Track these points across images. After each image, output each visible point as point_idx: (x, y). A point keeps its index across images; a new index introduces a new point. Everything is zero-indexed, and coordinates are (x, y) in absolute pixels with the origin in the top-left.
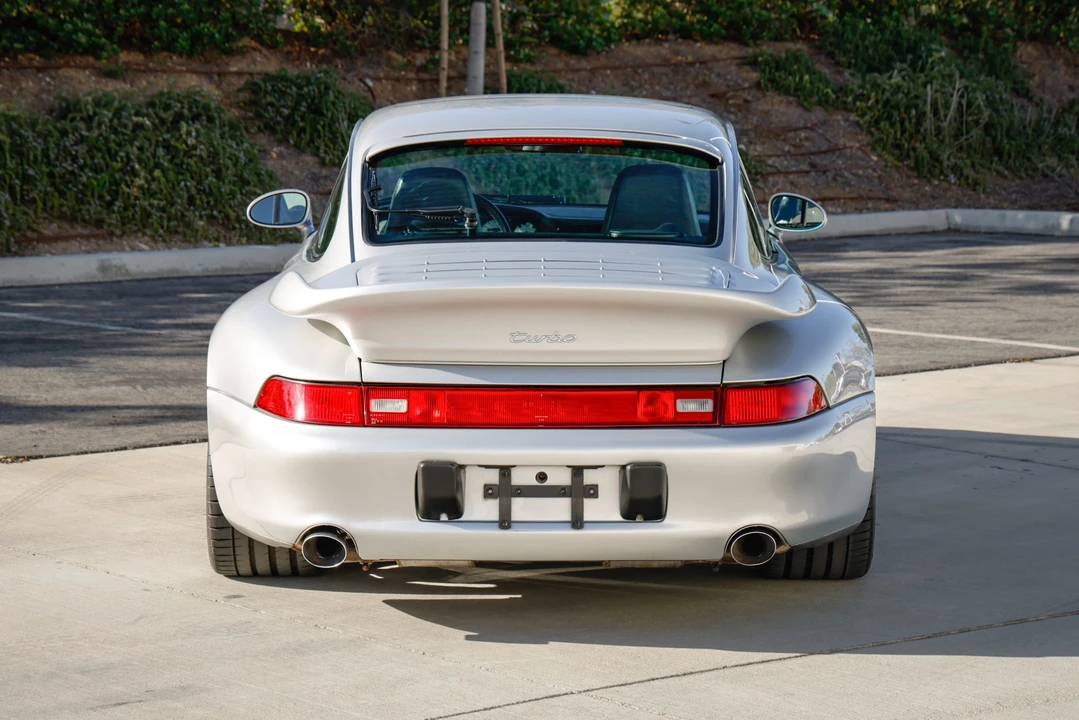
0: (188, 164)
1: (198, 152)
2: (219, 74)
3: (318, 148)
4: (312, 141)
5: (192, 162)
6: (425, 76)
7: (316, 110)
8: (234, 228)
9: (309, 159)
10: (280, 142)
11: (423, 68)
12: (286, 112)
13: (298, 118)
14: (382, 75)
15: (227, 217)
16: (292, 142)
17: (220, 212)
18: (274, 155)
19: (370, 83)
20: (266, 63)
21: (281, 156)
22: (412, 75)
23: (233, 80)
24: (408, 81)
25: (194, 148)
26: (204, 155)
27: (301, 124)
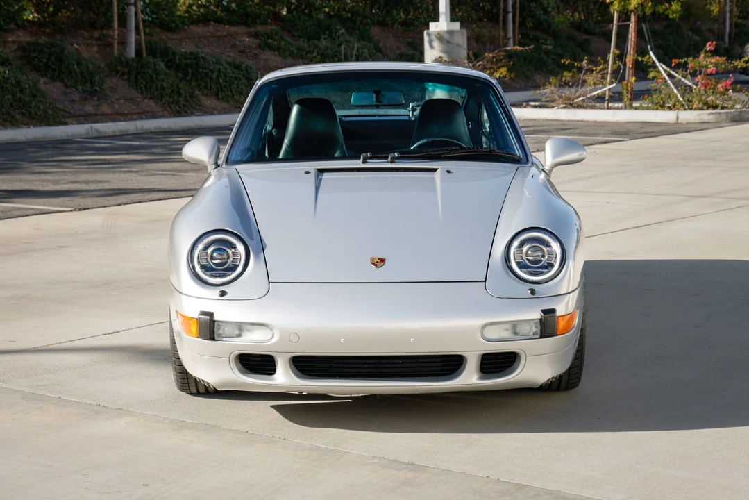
0: (6, 87)
1: (10, 81)
2: (3, 42)
3: (63, 79)
4: (59, 75)
5: (8, 86)
6: (100, 43)
7: (60, 60)
8: (34, 118)
9: (59, 84)
10: (43, 76)
11: (98, 39)
12: (45, 61)
13: (50, 64)
14: (80, 42)
15: (30, 113)
16: (49, 76)
17: (26, 110)
18: (42, 82)
19: (76, 46)
20: (24, 37)
21: (45, 83)
22: (94, 42)
23: (10, 45)
24: (93, 46)
25: (8, 79)
26: (14, 82)
27: (54, 67)
